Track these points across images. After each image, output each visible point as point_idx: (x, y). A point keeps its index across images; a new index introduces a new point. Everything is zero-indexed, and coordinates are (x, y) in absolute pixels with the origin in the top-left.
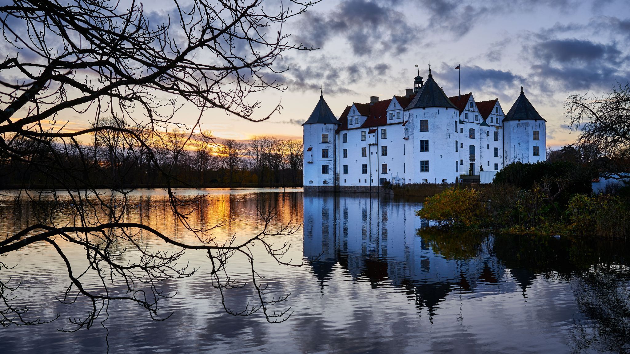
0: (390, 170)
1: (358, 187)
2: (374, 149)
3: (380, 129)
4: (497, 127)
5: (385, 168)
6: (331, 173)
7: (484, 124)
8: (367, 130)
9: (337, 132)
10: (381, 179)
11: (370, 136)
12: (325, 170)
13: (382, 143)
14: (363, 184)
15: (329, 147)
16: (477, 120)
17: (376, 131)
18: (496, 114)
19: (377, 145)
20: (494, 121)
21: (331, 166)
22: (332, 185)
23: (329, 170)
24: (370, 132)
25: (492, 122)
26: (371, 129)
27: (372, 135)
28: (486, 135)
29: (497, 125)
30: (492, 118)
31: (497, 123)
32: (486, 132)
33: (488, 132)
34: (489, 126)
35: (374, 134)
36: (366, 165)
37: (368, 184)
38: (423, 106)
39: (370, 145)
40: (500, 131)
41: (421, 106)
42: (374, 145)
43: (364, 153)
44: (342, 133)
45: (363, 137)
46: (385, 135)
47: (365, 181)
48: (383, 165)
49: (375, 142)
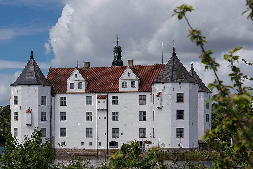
0: (122, 134)
1: (80, 149)
2: (102, 115)
3: (110, 96)
5: (115, 132)
6: (48, 135)
8: (94, 96)
9: (53, 94)
10: (110, 143)
11: (99, 102)
13: (113, 108)
14: (87, 146)
15: (47, 109)
17: (106, 98)
19: (107, 110)
21: (48, 129)
23: (47, 133)
24: (98, 98)
26: (99, 94)
27: (102, 101)
36: (91, 129)
37: (94, 147)
39: (98, 110)
41: (177, 81)
42: (102, 110)
43: (89, 116)
44: (58, 97)
45: (89, 102)
46: (115, 101)
47: (91, 144)
48: (113, 130)
49: (106, 108)
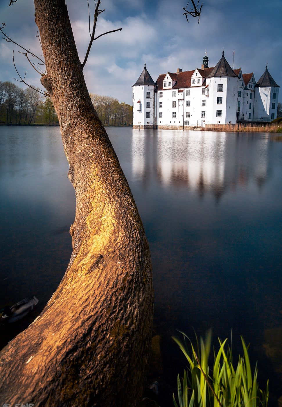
0: (192, 116)
1: (169, 126)
2: (181, 103)
3: (186, 89)
4: (252, 91)
5: (188, 115)
6: (152, 117)
7: (246, 88)
8: (177, 90)
9: (156, 91)
10: (185, 121)
11: (179, 94)
12: (148, 115)
13: (187, 98)
14: (172, 124)
15: (151, 101)
16: (242, 86)
17: (183, 91)
18: (252, 82)
19: (184, 100)
20: (251, 87)
21: (152, 113)
22: (152, 125)
23: (151, 116)
24: (179, 92)
25: (249, 87)
26: (180, 89)
27: (180, 93)
28: (247, 95)
29: (252, 89)
30: (249, 85)
31: (252, 88)
32: (247, 93)
33: (248, 93)
34: (248, 90)
35: (182, 93)
36: (175, 113)
37: (176, 124)
38: (220, 75)
39: (179, 100)
40: (253, 93)
41: (219, 75)
42: (181, 100)
43: (174, 105)
44: (159, 92)
45: (174, 95)
46: (189, 94)
47: (175, 122)
48: (187, 113)
49: (182, 98)
